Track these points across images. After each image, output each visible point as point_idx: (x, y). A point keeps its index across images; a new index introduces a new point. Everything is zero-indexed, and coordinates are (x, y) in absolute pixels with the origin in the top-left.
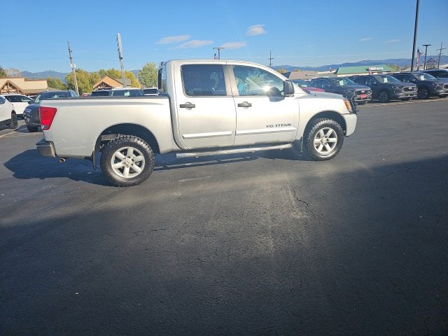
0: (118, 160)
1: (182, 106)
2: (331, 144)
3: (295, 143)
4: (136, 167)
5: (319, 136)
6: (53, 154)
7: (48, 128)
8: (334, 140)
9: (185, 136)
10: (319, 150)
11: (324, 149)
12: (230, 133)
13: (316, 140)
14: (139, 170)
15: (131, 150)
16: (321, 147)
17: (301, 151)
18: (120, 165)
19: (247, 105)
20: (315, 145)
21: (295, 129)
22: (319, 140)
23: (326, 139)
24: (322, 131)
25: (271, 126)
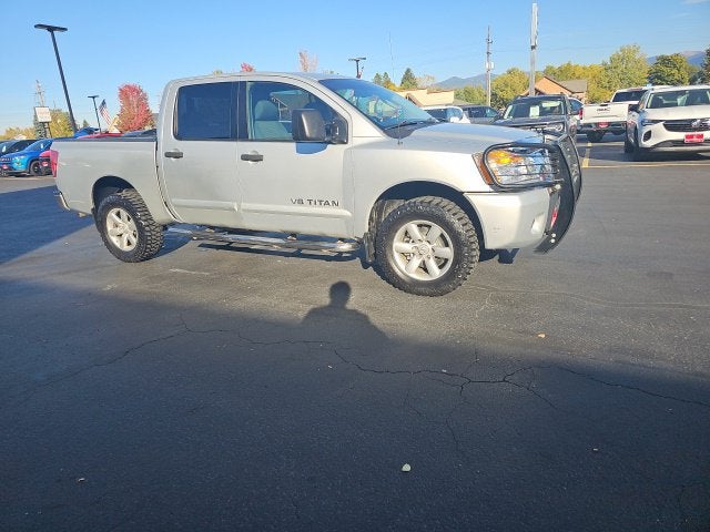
1: (168, 155)
5: (407, 236)
6: (65, 206)
7: (56, 176)
8: (448, 253)
11: (424, 268)
13: (398, 244)
15: (124, 214)
16: (416, 262)
19: (257, 159)
20: (396, 255)
21: (348, 213)
22: (408, 247)
23: (430, 247)
24: (413, 227)
25: (301, 202)
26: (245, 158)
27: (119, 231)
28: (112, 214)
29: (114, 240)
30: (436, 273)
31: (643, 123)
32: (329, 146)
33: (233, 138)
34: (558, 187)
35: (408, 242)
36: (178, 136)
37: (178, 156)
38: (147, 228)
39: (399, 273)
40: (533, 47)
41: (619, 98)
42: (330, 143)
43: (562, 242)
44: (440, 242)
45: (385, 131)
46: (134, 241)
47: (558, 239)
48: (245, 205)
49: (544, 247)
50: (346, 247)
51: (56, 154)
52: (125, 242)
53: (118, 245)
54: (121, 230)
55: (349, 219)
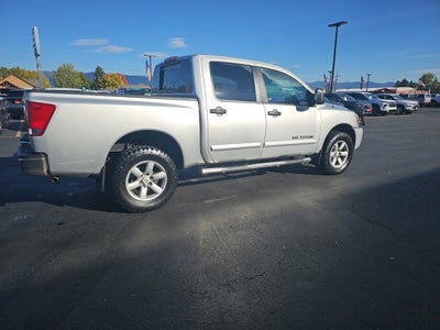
0: (133, 178)
1: (212, 111)
2: (342, 158)
3: (314, 157)
4: (155, 187)
6: (45, 170)
7: (42, 134)
8: (345, 153)
9: (214, 147)
10: (333, 164)
11: (337, 163)
12: (259, 144)
13: (332, 154)
14: (159, 190)
15: (151, 164)
17: (319, 164)
18: (135, 184)
19: (277, 114)
20: (330, 158)
23: (338, 152)
25: (296, 138)
26: (270, 114)
30: (340, 163)
32: (310, 108)
37: (221, 112)
51: (48, 107)
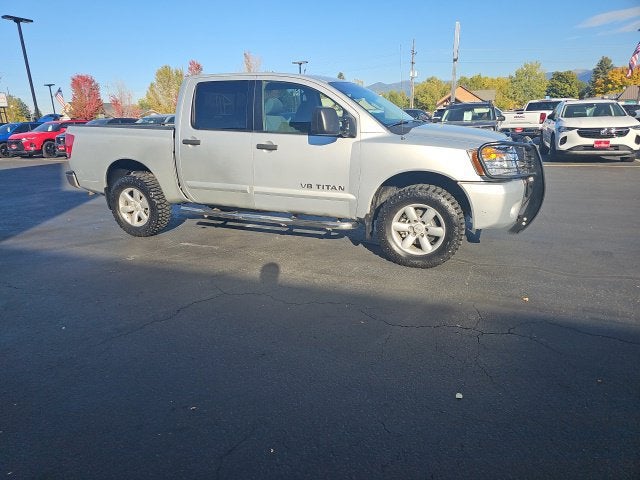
1: (186, 142)
4: (143, 214)
5: (404, 217)
7: (70, 157)
8: (441, 232)
9: (190, 184)
10: (405, 246)
11: (417, 245)
12: (246, 187)
13: (396, 225)
15: (137, 193)
16: (411, 239)
19: (271, 148)
20: (394, 234)
21: (352, 197)
22: (405, 227)
23: (424, 226)
24: (410, 209)
25: (310, 186)
26: (260, 147)
27: (130, 208)
28: (125, 193)
29: (125, 216)
30: (428, 248)
31: (560, 129)
32: (339, 139)
33: (249, 129)
34: (531, 179)
35: (404, 222)
36: (196, 125)
37: (195, 143)
38: (159, 207)
39: (396, 248)
40: (455, 60)
41: (532, 107)
42: (341, 136)
43: (531, 225)
44: (433, 223)
45: (388, 129)
46: (145, 218)
47: (528, 223)
48: (257, 188)
49: (517, 228)
50: (346, 226)
51: (72, 137)
52: (136, 219)
53: (129, 221)
54: (133, 208)
55: (352, 202)
